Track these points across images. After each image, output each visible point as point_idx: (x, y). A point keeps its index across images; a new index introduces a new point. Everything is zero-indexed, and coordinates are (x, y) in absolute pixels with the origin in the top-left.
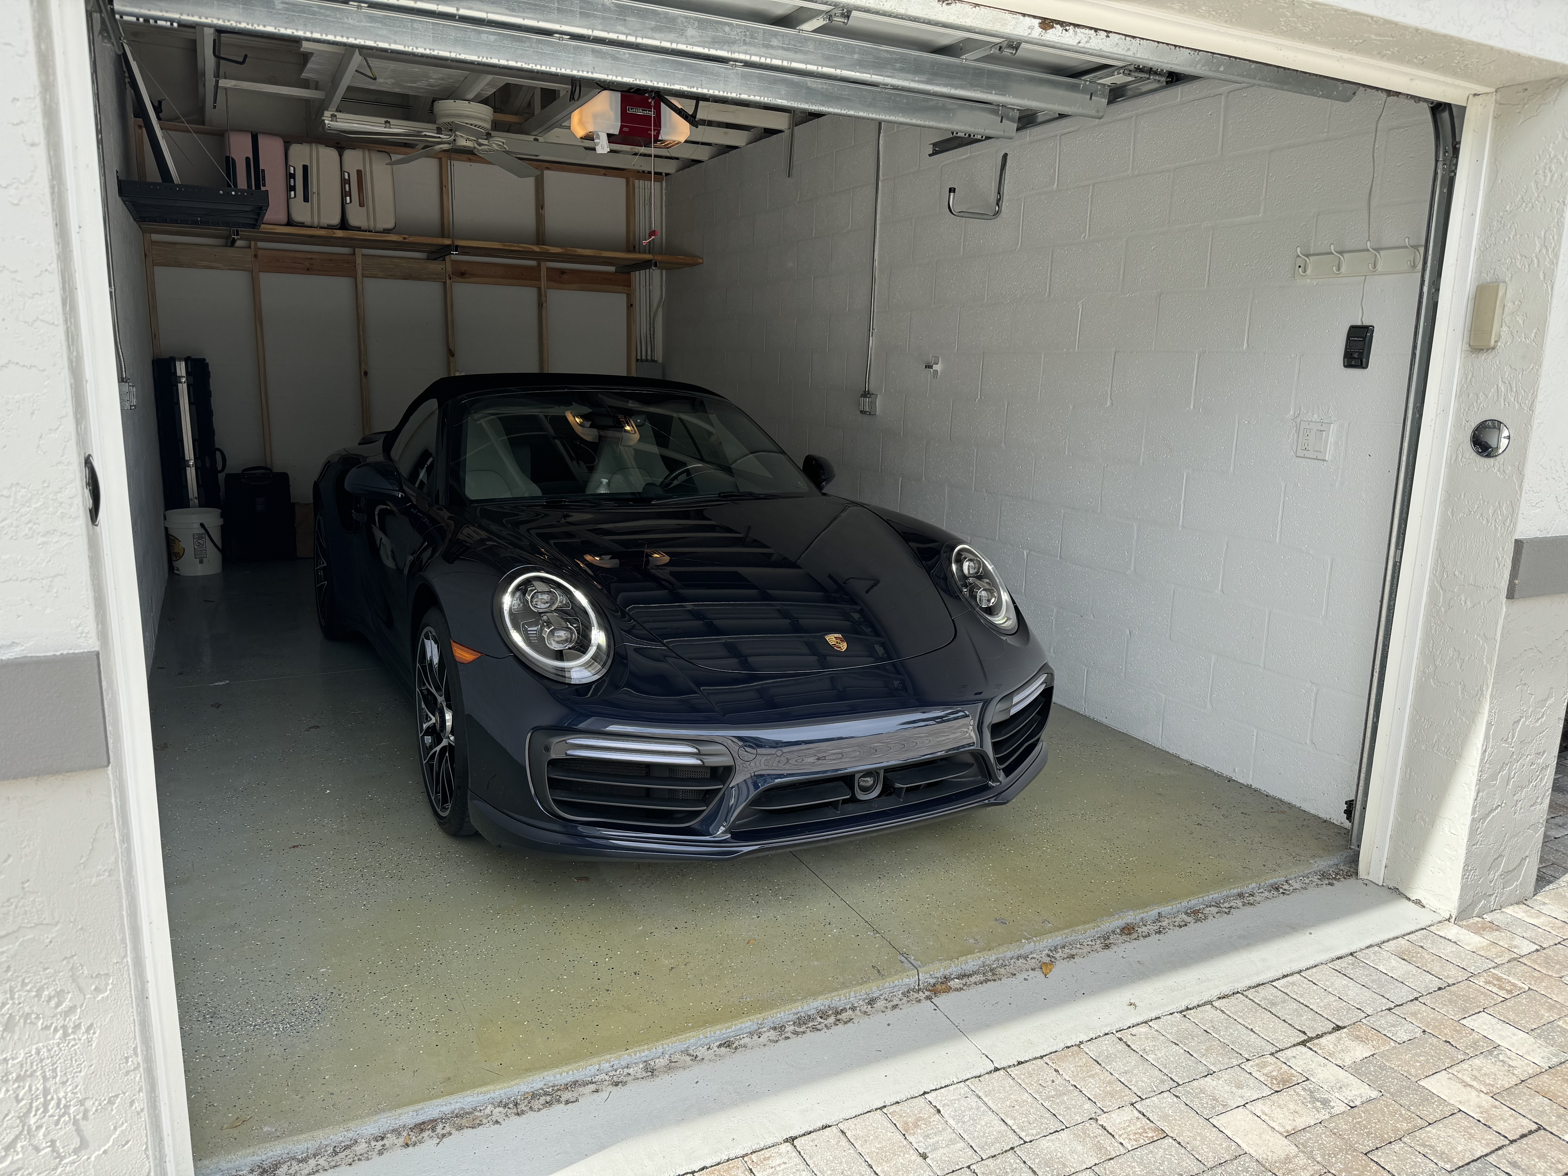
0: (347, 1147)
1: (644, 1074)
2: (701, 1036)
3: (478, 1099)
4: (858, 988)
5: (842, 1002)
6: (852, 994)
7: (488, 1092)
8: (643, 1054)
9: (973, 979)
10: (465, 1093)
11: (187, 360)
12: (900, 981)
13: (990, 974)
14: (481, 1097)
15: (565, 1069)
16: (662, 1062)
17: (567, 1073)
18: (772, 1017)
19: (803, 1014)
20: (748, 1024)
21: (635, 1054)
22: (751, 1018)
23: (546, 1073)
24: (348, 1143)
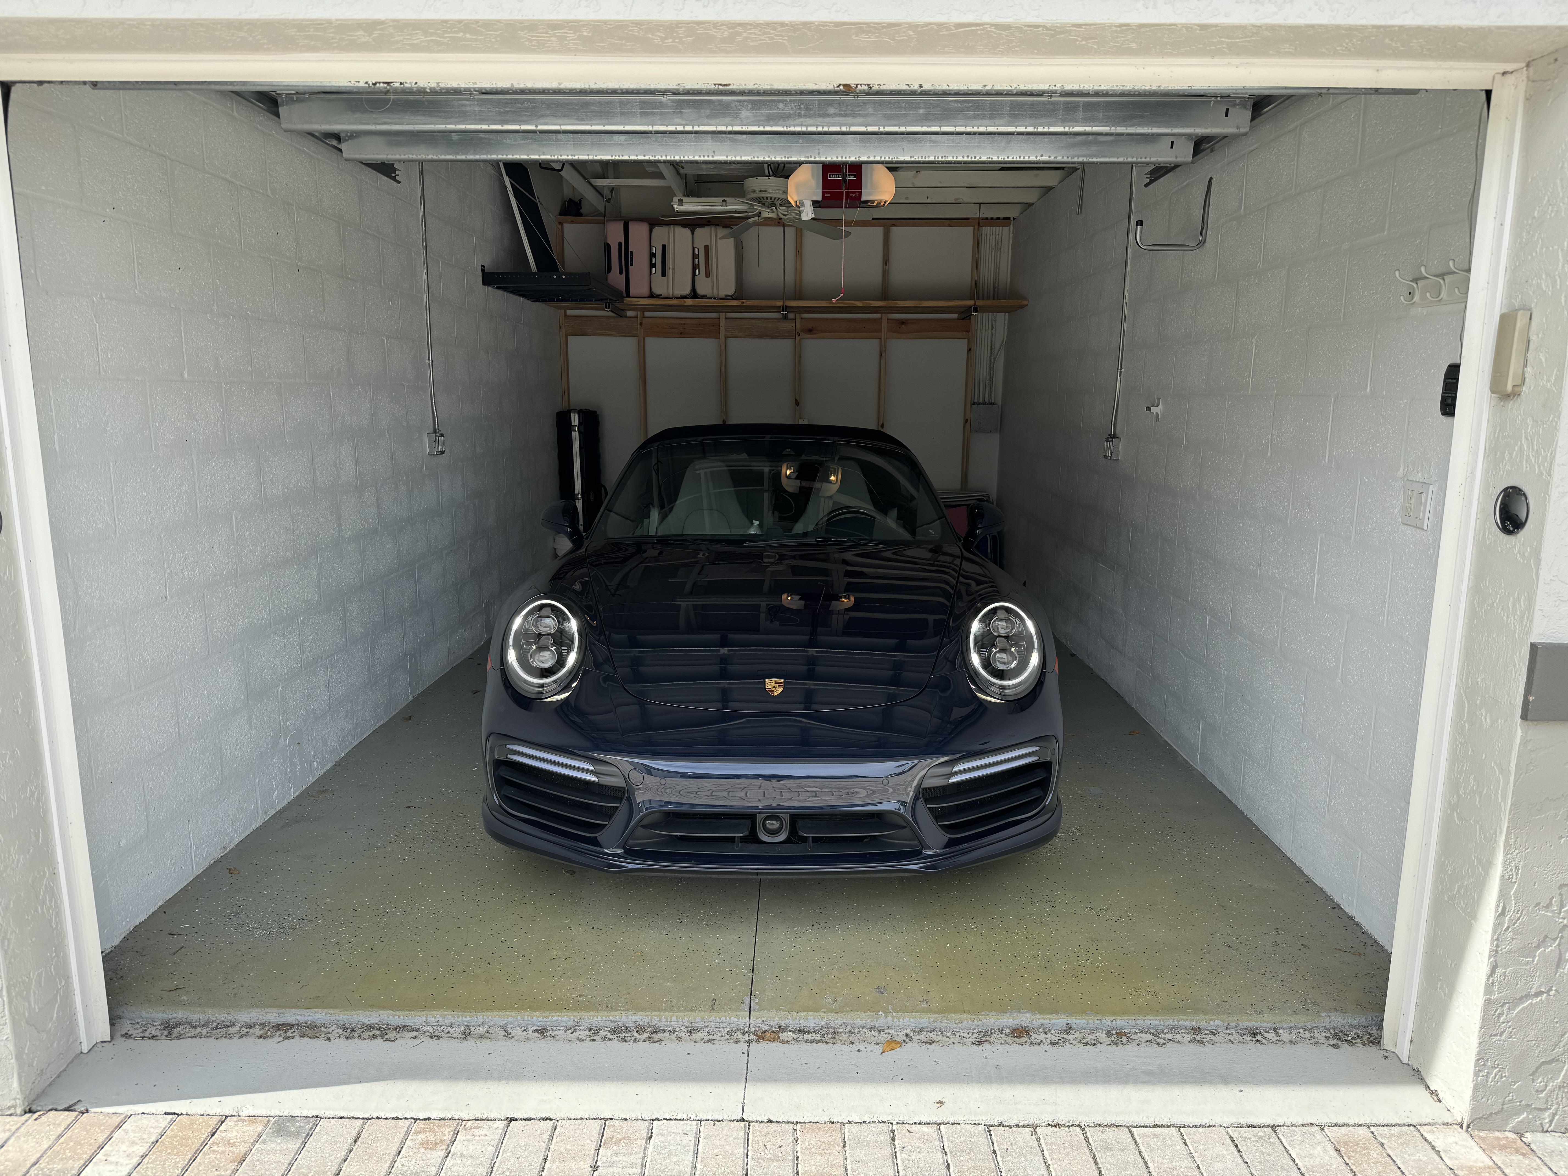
0: (227, 1027)
1: (460, 1036)
2: (519, 1018)
3: (326, 1018)
4: (682, 1014)
5: (662, 1023)
6: (674, 1018)
7: (334, 1014)
8: (465, 1019)
9: (806, 1037)
10: (317, 1010)
11: (581, 413)
12: (728, 1018)
13: (829, 1035)
14: (328, 1017)
15: (398, 1013)
16: (481, 1030)
17: (399, 1017)
18: (589, 1019)
19: (620, 1024)
20: (565, 1018)
21: (458, 1017)
22: (568, 1014)
23: (382, 1012)
24: (228, 1024)
